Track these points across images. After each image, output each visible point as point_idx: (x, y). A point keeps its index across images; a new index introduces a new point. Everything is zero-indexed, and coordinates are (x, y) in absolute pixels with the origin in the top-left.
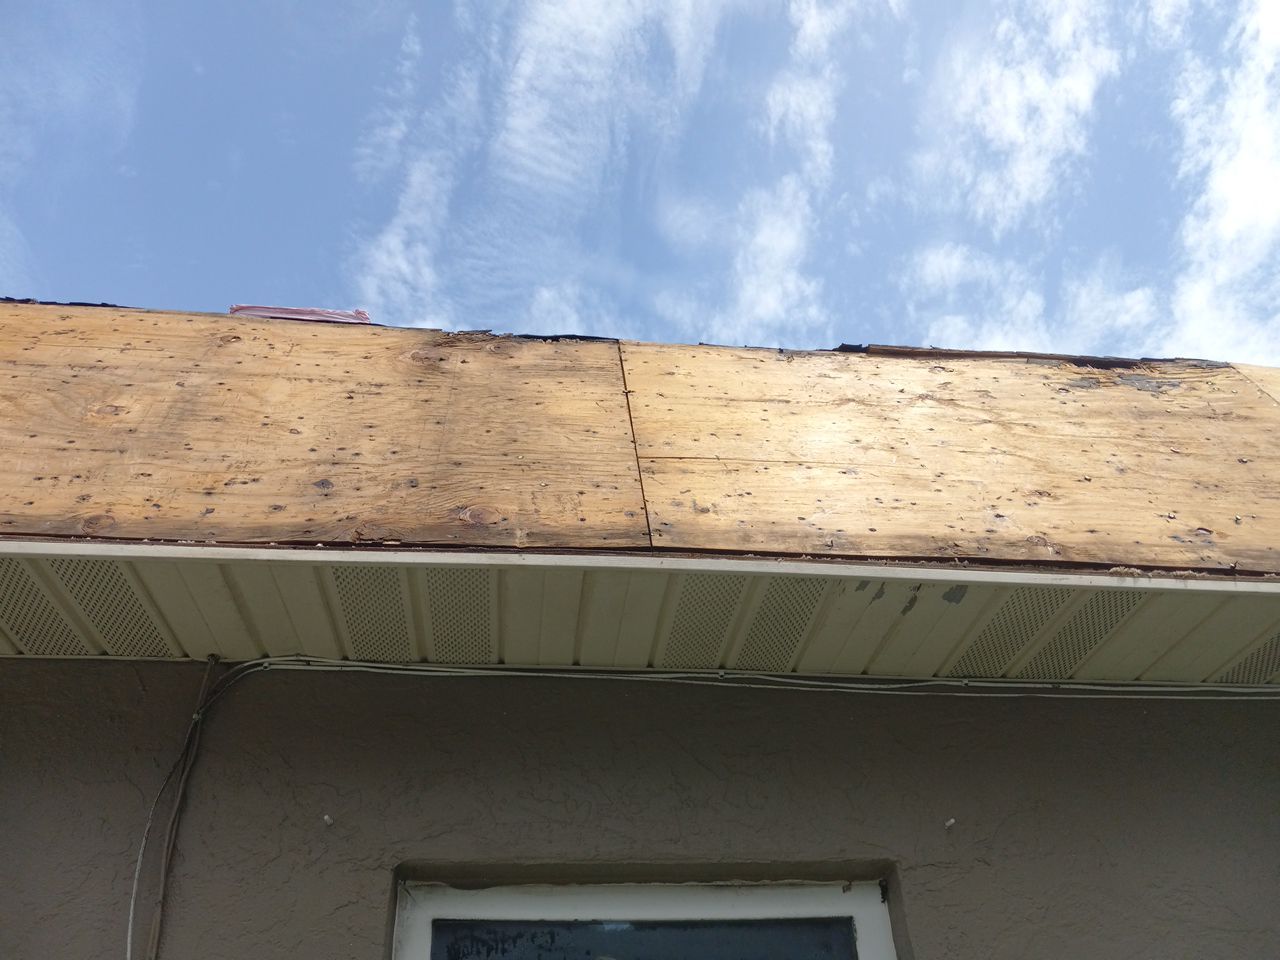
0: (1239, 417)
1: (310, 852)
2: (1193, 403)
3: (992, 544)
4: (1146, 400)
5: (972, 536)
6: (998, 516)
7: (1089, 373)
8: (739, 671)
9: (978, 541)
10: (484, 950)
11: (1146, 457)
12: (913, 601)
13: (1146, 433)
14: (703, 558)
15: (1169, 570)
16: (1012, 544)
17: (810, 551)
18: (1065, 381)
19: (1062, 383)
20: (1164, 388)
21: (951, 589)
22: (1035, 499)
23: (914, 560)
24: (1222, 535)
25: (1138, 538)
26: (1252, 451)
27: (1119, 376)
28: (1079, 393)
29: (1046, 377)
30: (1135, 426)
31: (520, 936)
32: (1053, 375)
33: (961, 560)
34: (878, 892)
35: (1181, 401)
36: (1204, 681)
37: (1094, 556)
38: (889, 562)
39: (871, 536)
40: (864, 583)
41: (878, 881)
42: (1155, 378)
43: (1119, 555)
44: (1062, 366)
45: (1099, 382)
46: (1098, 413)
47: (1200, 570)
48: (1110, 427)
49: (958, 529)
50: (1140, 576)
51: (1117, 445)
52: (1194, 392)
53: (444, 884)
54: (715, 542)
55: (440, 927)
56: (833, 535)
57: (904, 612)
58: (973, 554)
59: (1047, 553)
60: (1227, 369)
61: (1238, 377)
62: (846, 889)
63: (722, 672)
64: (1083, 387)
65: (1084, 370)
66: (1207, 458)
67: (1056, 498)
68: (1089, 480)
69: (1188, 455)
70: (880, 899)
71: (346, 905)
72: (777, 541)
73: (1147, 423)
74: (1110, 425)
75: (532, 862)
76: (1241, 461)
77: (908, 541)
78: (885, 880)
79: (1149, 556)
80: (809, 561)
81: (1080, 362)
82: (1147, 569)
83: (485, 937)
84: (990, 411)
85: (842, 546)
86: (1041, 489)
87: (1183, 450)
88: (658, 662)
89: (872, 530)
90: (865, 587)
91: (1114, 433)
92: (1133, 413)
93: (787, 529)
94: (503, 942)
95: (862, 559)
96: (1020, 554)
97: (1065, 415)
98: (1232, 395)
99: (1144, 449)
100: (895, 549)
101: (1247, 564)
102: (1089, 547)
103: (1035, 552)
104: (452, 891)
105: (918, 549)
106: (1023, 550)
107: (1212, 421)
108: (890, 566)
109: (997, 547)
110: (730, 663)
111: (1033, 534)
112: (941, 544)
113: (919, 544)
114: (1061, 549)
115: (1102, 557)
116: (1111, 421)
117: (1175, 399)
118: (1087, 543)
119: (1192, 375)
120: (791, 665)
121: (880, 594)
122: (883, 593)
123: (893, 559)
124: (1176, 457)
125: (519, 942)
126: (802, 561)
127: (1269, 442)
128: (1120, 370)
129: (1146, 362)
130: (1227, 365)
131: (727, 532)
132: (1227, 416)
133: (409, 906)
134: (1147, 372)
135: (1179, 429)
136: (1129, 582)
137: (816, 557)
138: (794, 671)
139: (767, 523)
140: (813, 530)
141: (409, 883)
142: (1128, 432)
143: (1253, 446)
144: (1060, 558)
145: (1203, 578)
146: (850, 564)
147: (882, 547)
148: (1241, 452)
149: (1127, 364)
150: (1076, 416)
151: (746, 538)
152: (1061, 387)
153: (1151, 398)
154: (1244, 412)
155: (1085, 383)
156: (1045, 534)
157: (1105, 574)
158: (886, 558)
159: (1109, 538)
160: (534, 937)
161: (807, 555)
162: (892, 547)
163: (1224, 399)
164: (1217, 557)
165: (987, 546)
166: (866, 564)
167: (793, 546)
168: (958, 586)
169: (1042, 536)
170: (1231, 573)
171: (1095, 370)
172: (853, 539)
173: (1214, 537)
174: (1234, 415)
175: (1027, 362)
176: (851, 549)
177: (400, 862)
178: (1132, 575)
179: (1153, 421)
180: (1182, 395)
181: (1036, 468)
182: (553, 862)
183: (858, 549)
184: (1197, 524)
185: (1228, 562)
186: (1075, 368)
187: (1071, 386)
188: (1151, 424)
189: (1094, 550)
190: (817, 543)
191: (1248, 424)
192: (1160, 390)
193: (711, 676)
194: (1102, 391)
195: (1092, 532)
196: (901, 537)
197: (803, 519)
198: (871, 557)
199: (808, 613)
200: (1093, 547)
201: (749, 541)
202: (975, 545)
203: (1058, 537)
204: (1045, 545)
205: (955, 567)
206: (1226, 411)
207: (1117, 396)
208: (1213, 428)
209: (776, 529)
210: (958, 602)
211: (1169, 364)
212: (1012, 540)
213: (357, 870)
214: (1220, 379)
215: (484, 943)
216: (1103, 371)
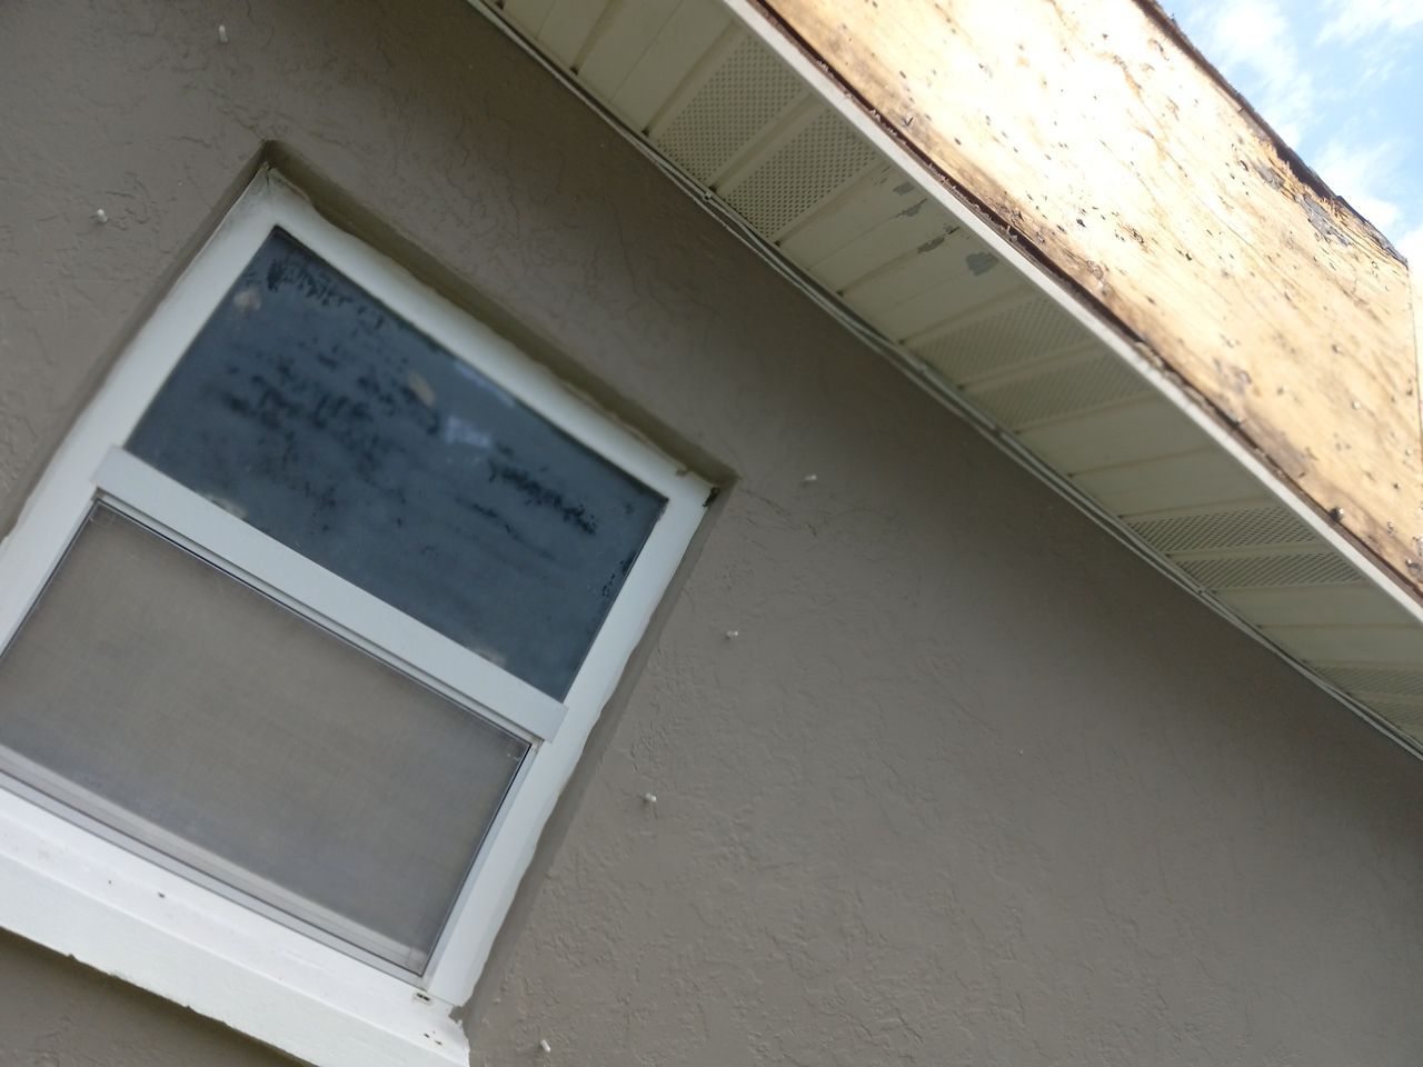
0: (1370, 312)
1: (186, 56)
2: (1344, 270)
3: (1053, 240)
4: (1306, 233)
5: (1043, 220)
6: (1080, 222)
7: (1281, 170)
8: (726, 206)
9: (1042, 227)
10: (307, 288)
11: (1259, 280)
12: (938, 242)
13: (1278, 261)
14: (777, 28)
15: (1185, 383)
16: (1071, 255)
17: (884, 111)
18: (1254, 159)
19: (1249, 159)
20: (1332, 237)
21: (982, 254)
22: (1126, 235)
23: (970, 199)
24: (1257, 392)
25: (1184, 337)
26: (1351, 348)
27: (1304, 195)
28: (1255, 178)
29: (1241, 141)
30: (1275, 247)
31: (350, 300)
32: (1250, 144)
33: (1013, 231)
34: (706, 495)
35: (1335, 259)
36: (1120, 517)
37: (1134, 321)
38: (946, 182)
39: (951, 146)
40: (909, 185)
41: (712, 486)
42: (1332, 221)
43: (1156, 337)
44: (1265, 144)
45: (1281, 185)
46: (1254, 212)
47: (1210, 403)
48: (1253, 230)
49: (1034, 204)
50: (1157, 368)
51: (1242, 250)
52: (1354, 261)
53: (308, 199)
54: (802, 22)
55: (279, 235)
56: (918, 115)
57: (922, 249)
58: (1027, 235)
59: (1094, 287)
60: (1401, 265)
61: (1403, 278)
62: (680, 473)
63: (709, 194)
64: (1263, 176)
65: (1280, 163)
66: (1308, 322)
67: (1145, 249)
68: (1190, 259)
69: (1295, 307)
70: (704, 501)
71: (196, 141)
72: (862, 75)
73: (1288, 254)
74: (1254, 230)
75: (406, 235)
76: (1334, 348)
77: (980, 178)
78: (719, 489)
79: (1180, 358)
80: (875, 120)
81: (1284, 153)
82: (1168, 367)
83: (316, 277)
84: (1162, 127)
85: (916, 133)
86: (1139, 232)
87: (1295, 300)
88: (655, 133)
89: (957, 141)
90: (905, 192)
91: (1251, 238)
92: (1283, 235)
93: (881, 73)
94: (331, 294)
95: (923, 159)
96: (1069, 268)
97: (1223, 187)
98: (1383, 290)
99: (1262, 273)
100: (962, 175)
101: (1253, 429)
102: (1136, 311)
103: (1085, 277)
104: (311, 211)
105: (982, 192)
106: (1076, 267)
107: (1345, 296)
108: (946, 186)
109: (1054, 246)
110: (722, 191)
111: (1097, 262)
112: (1007, 204)
113: (987, 187)
114: (1111, 292)
115: (1140, 328)
116: (1258, 226)
117: (1333, 255)
118: (1138, 308)
119: (1367, 246)
120: (777, 236)
121: (912, 211)
122: (916, 212)
123: (953, 182)
124: (1284, 301)
125: (345, 304)
126: (869, 115)
127: (1373, 353)
128: (1310, 191)
129: (1340, 203)
130: (1404, 263)
131: (820, 22)
132: (1361, 302)
133: (260, 194)
134: (1331, 212)
135: (1309, 280)
136: (1142, 367)
137: (885, 123)
138: (777, 243)
139: (866, 49)
140: (904, 94)
141: (274, 172)
142: (1263, 248)
143: (1357, 344)
144: (1101, 299)
145: (1207, 412)
146: (910, 154)
147: (953, 163)
148: (1342, 340)
149: (1321, 190)
150: (1232, 197)
151: (835, 46)
152: (1246, 160)
153: (1312, 236)
154: (1378, 311)
155: (1269, 176)
156: (1107, 269)
157: (1129, 343)
158: (947, 176)
159: (1160, 318)
160: (361, 310)
161: (877, 112)
162: (961, 172)
163: (1371, 287)
164: (1235, 406)
165: (1046, 238)
166: (924, 167)
167: (871, 95)
168: (990, 254)
169: (1103, 269)
170: (1233, 426)
171: (1290, 173)
172: (931, 134)
173: (1248, 389)
174: (1368, 307)
175: (1239, 112)
176: (922, 141)
177: (275, 139)
178: (1151, 362)
179: (1294, 256)
180: (1341, 255)
181: (1152, 211)
182: (426, 249)
183: (929, 148)
184: (1244, 365)
185: (1239, 415)
186: (1273, 154)
187: (1255, 168)
188: (1290, 257)
189: (1138, 317)
190: (897, 110)
191: (1371, 324)
192: (1328, 236)
193: (697, 190)
194: (1277, 195)
195: (1151, 301)
196: (978, 170)
197: (904, 76)
198: (935, 165)
199: (833, 184)
200: (1140, 314)
201: (834, 51)
202: (1037, 229)
203: (1117, 281)
204: (1099, 278)
205: (1002, 234)
206: (1364, 299)
207: (1286, 211)
208: (1339, 303)
209: (871, 63)
210: (977, 274)
211: (1357, 221)
212: (1074, 252)
213: (226, 113)
214: (1387, 268)
215: (311, 282)
216: (1295, 179)
